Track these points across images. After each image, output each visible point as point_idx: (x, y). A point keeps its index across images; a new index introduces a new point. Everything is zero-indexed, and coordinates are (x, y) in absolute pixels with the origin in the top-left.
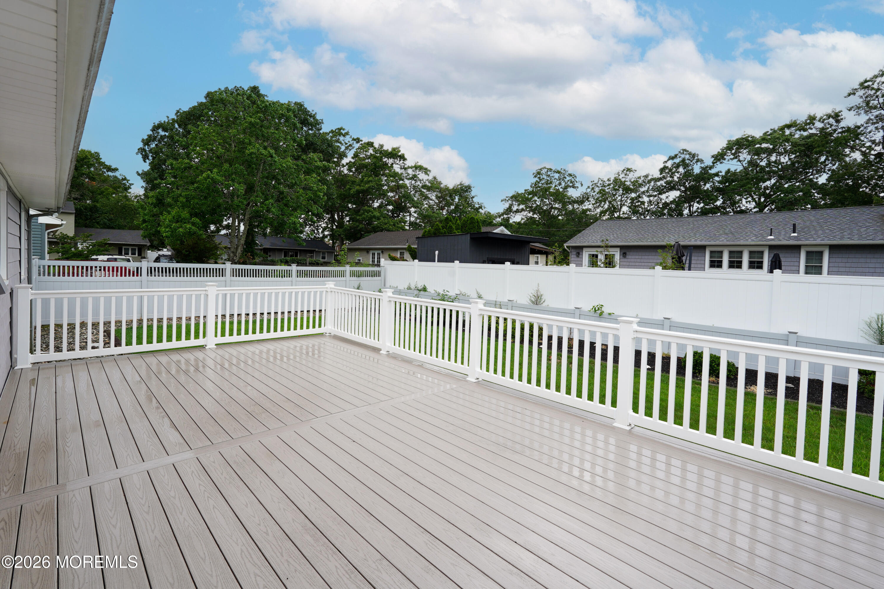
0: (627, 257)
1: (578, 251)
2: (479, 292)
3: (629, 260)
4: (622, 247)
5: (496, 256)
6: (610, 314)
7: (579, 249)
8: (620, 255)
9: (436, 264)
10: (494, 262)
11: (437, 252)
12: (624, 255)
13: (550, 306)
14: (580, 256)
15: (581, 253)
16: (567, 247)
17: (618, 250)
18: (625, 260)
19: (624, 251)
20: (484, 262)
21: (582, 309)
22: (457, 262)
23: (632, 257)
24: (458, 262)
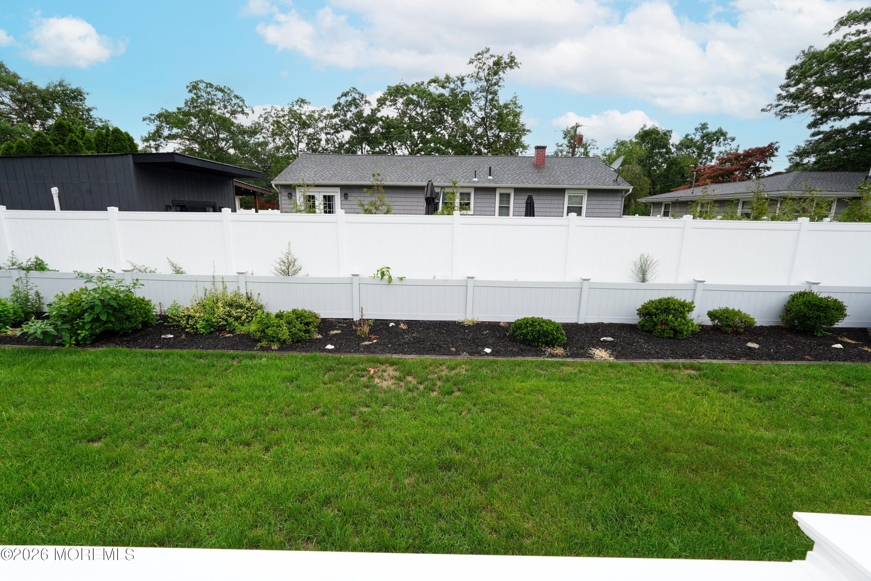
0: (349, 198)
1: (290, 191)
2: (175, 262)
3: (351, 203)
4: (343, 187)
5: (187, 198)
6: (401, 279)
7: (290, 189)
8: (341, 196)
9: (58, 212)
10: (183, 208)
11: (55, 191)
12: (345, 196)
13: (311, 275)
14: (293, 198)
15: (293, 194)
16: (276, 185)
17: (338, 190)
18: (347, 202)
19: (345, 192)
20: (167, 209)
21: (360, 276)
22: (113, 210)
23: (355, 198)
24: (117, 209)
